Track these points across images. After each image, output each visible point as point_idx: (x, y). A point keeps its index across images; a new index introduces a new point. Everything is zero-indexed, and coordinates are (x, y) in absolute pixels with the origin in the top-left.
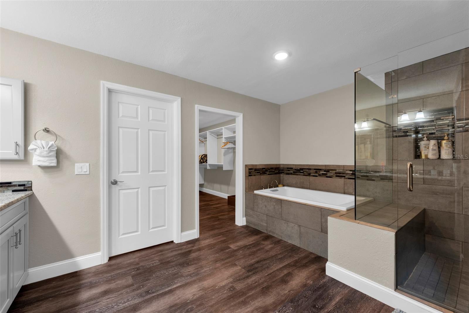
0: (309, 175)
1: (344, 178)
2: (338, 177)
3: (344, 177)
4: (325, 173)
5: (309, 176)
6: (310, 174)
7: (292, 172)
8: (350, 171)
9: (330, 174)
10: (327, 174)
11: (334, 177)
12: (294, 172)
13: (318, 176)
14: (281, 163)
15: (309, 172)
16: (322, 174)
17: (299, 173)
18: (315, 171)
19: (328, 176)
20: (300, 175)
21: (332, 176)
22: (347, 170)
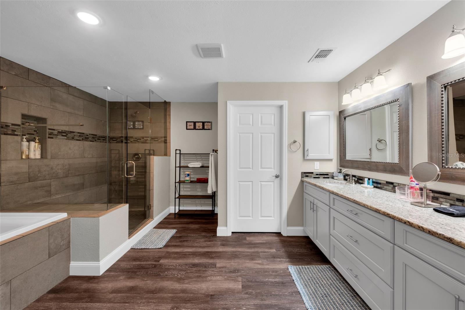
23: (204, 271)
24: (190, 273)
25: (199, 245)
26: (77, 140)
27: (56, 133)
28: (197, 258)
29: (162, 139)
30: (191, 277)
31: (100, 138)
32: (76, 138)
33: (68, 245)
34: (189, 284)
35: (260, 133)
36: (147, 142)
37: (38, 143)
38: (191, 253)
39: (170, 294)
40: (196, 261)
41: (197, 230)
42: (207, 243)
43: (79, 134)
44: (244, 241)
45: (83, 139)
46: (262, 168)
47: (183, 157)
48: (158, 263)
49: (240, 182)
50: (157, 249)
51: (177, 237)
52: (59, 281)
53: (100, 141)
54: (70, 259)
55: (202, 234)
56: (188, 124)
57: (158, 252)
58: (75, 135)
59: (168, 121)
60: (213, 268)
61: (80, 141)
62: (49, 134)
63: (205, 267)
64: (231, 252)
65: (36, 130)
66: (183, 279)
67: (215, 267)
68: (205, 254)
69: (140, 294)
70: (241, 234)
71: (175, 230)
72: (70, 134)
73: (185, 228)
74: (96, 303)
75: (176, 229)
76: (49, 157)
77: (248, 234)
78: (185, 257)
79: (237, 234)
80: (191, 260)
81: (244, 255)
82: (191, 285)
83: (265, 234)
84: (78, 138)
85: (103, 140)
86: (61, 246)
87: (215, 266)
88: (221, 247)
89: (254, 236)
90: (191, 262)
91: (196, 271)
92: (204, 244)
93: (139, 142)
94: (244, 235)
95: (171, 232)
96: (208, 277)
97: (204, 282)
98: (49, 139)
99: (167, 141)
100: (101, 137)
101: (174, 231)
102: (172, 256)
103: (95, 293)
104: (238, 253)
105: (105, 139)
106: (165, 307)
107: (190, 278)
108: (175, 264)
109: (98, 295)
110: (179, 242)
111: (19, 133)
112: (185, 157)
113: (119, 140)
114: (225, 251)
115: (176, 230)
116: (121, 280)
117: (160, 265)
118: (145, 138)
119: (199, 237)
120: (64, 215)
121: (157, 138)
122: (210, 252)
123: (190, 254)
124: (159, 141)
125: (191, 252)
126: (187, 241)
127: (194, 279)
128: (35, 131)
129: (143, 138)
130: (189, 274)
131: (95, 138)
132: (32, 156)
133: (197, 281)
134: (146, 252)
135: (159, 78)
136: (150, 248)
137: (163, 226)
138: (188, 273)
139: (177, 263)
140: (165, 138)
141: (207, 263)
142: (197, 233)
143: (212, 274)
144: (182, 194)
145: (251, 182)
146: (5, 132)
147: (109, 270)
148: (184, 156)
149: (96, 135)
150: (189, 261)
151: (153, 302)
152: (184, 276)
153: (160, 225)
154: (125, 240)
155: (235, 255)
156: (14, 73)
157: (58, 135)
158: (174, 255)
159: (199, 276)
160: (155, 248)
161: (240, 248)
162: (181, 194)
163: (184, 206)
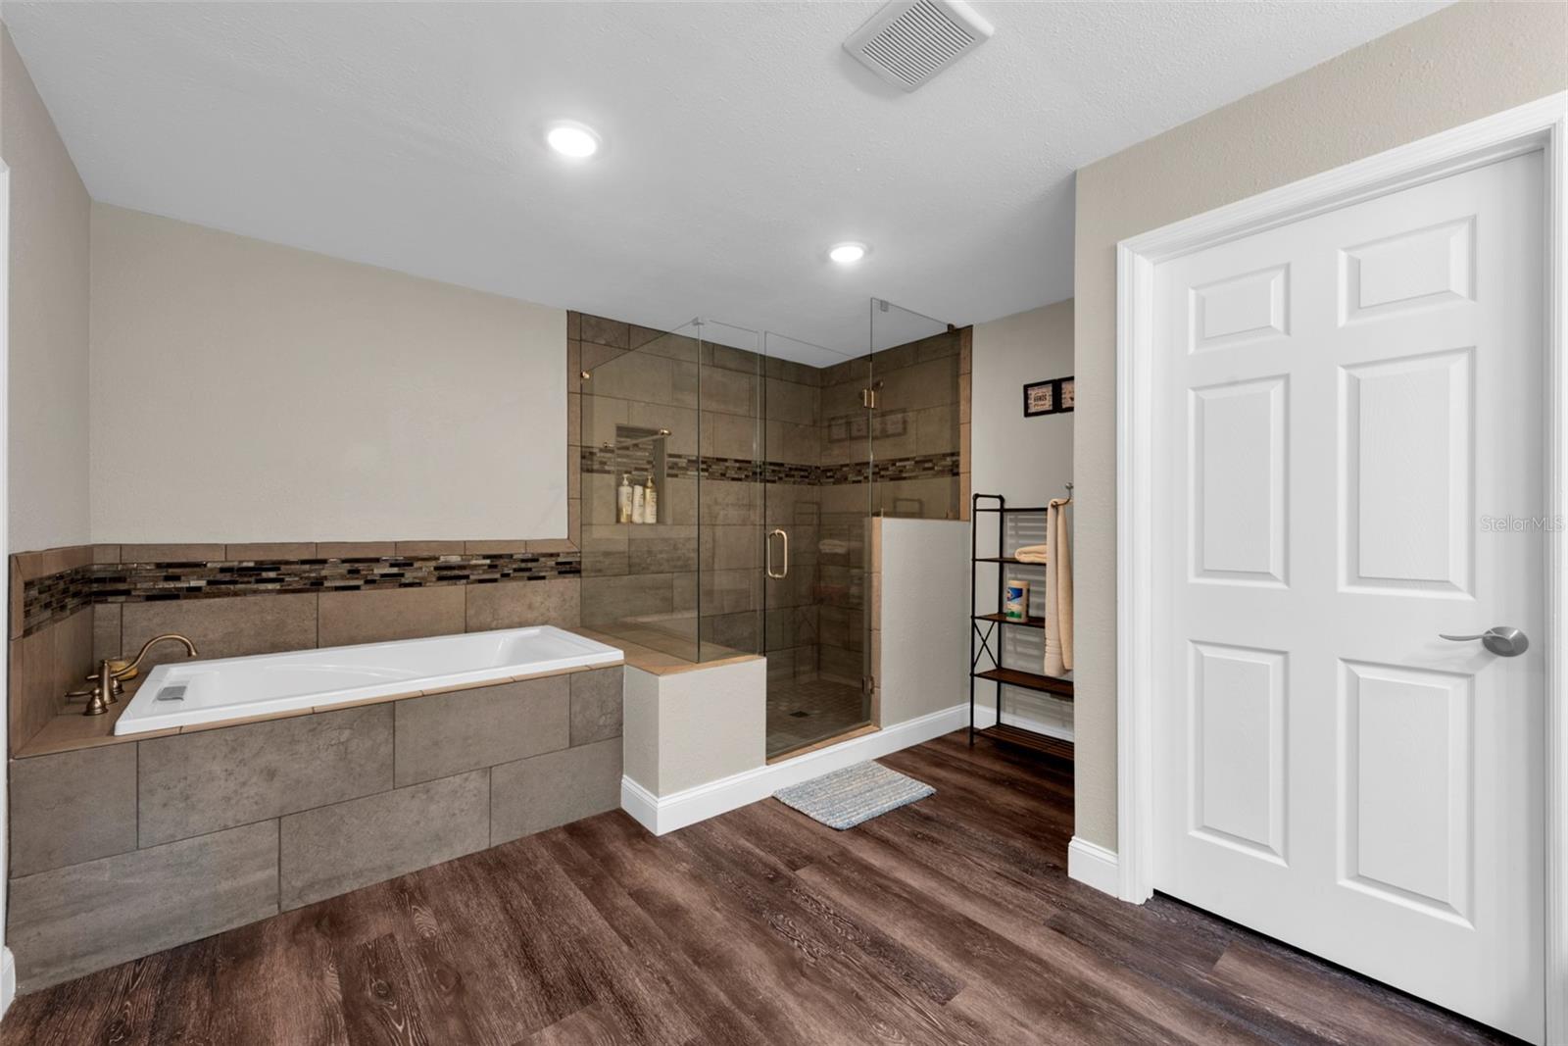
0: (317, 585)
1: (465, 581)
2: (445, 583)
3: (467, 577)
4: (395, 570)
5: (318, 591)
6: (322, 584)
7: (202, 583)
8: (485, 557)
9: (415, 574)
10: (402, 575)
11: (431, 582)
12: (209, 583)
13: (362, 588)
14: (93, 541)
15: (313, 575)
16: (383, 576)
17: (255, 586)
18: (347, 566)
19: (407, 582)
20: (255, 592)
21: (423, 578)
22: (473, 556)
23: (888, 987)
24: (840, 966)
25: (966, 877)
26: (733, 479)
27: (684, 465)
28: (913, 923)
29: (944, 463)
30: (829, 980)
31: (792, 473)
32: (732, 473)
33: (617, 729)
34: (801, 1005)
35: (1346, 367)
36: (904, 475)
37: (651, 488)
38: (908, 892)
39: (726, 992)
40: (900, 932)
41: (1011, 817)
42: (999, 883)
43: (737, 465)
44: (1193, 969)
45: (747, 476)
46: (1357, 578)
47: (1013, 524)
48: (791, 874)
49: (1203, 649)
50: (826, 829)
51: (918, 813)
52: (594, 812)
53: (792, 479)
54: (622, 767)
55: (1012, 842)
56: (1032, 393)
57: (822, 838)
58: (727, 467)
59: (963, 394)
60: (933, 998)
61: (739, 483)
62: (670, 468)
63: (907, 975)
64: (1070, 979)
65: (651, 459)
66: (801, 972)
67: (943, 1004)
68: (953, 924)
69: (671, 939)
70: (1206, 923)
71: (930, 787)
72: (715, 464)
73: (971, 792)
74: (591, 901)
75: (933, 787)
76: (669, 521)
77: (1254, 940)
78: (874, 897)
79: (1184, 911)
80: (883, 919)
81: (1127, 1035)
82: (805, 1009)
83: (1379, 996)
84: (736, 473)
85: (802, 477)
86: (599, 726)
87: (944, 996)
88: (1045, 930)
89: (1288, 970)
90: (878, 926)
91: (866, 969)
92: (984, 883)
93: (882, 477)
94: (1220, 933)
95: (913, 790)
96: (880, 1021)
97: (851, 1034)
98: (669, 479)
99: (961, 466)
100: (796, 469)
101: (922, 789)
102: (845, 872)
103: (612, 875)
104: (1105, 1005)
105: (806, 474)
106: (678, 1028)
107: (825, 981)
108: (828, 902)
109: (611, 883)
110: (908, 834)
111: (612, 468)
112: (1020, 524)
113: (838, 475)
114: (1045, 958)
115: (934, 790)
116: (678, 871)
117: (790, 883)
118: (898, 464)
119: (990, 848)
120: (613, 655)
121: (931, 461)
122: (980, 926)
123: (900, 896)
124: (936, 468)
125: (911, 891)
126: (935, 841)
127: (831, 997)
128: (649, 462)
129: (893, 462)
130: (836, 964)
131: (780, 472)
132: (637, 518)
133: (833, 1008)
134: (796, 824)
135: (862, 248)
136: (811, 815)
137: (908, 763)
138: (834, 959)
139: (836, 905)
140: (954, 458)
141: (926, 966)
142: (995, 831)
143: (906, 1021)
144: (1010, 663)
145: (1279, 658)
146: (589, 467)
147: (681, 833)
148: (1016, 520)
149: (782, 465)
150: (877, 918)
151: (671, 988)
152: (813, 960)
153: (904, 755)
154: (754, 765)
155: (1083, 1007)
156: (603, 342)
157: (688, 470)
158: (853, 872)
159: (857, 994)
160: (822, 820)
161: (1137, 985)
162: (1005, 665)
163: (1018, 711)
